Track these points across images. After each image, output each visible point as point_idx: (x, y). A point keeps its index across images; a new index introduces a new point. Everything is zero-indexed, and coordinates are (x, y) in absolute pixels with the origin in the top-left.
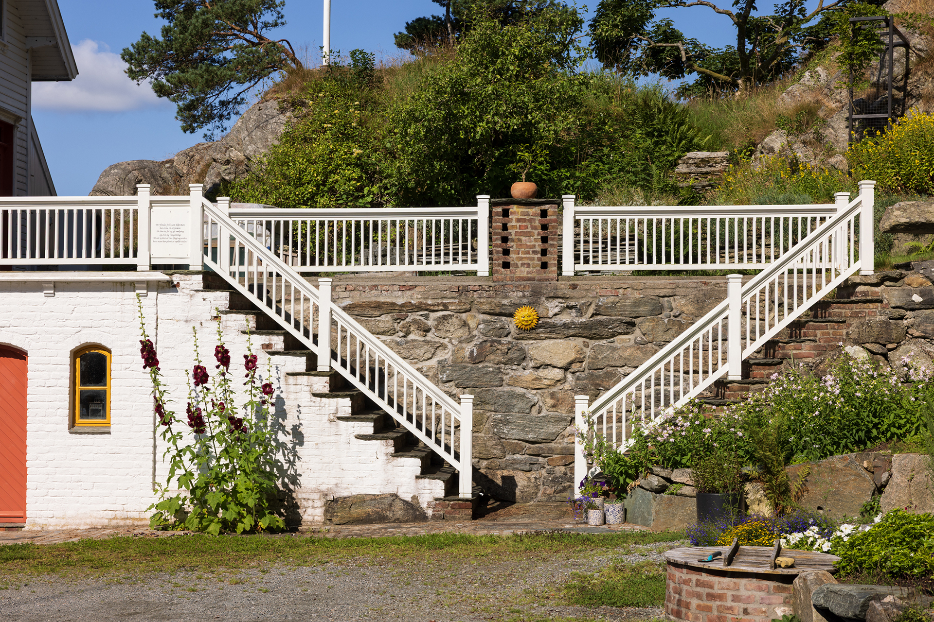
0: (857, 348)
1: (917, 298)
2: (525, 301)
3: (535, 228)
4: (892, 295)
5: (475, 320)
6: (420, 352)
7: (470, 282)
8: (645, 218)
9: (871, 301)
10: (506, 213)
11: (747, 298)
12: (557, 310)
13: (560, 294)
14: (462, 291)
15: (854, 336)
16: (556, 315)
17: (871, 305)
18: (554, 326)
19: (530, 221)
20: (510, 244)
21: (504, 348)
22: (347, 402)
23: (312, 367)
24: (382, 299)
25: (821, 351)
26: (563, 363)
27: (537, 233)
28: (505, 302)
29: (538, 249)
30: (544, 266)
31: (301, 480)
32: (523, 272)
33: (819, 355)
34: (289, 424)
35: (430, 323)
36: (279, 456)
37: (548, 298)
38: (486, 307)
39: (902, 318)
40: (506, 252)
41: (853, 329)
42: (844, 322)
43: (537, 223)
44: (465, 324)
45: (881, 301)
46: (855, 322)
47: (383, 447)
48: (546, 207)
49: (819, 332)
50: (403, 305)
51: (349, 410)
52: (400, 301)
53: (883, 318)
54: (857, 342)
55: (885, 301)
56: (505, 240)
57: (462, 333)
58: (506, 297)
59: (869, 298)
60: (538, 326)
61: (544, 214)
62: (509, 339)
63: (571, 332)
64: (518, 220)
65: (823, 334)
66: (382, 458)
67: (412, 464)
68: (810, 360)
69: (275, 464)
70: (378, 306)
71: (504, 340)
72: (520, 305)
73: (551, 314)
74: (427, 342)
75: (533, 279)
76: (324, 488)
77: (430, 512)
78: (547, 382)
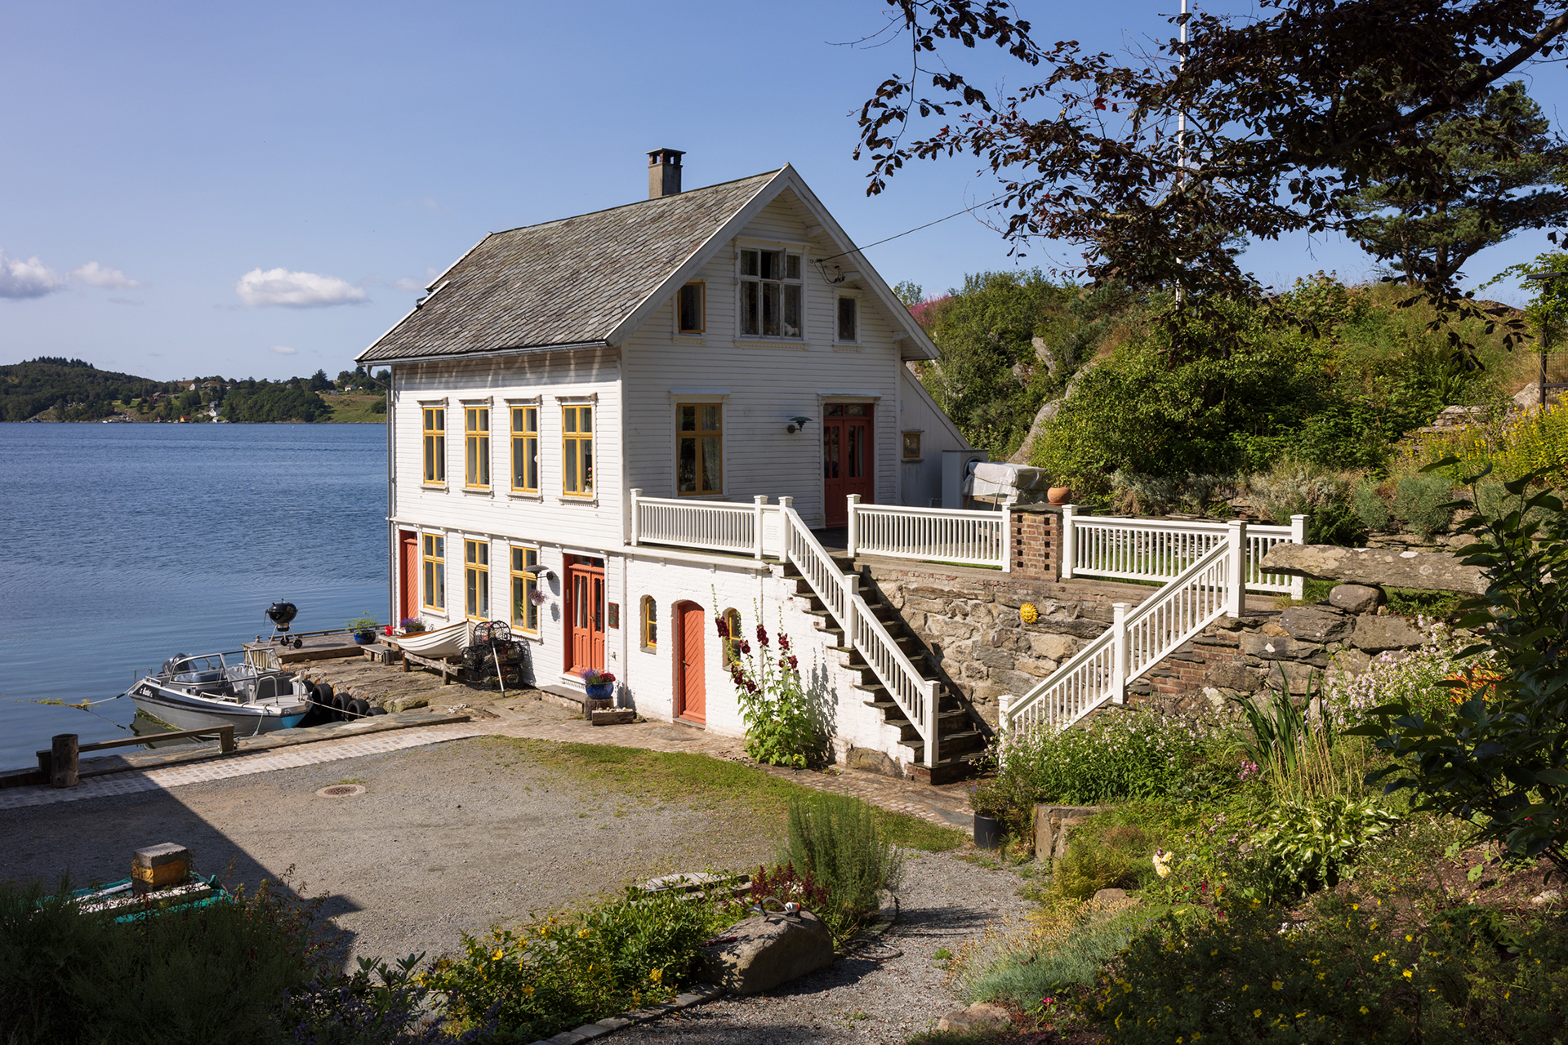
0: (1214, 690)
1: (1270, 648)
2: (1029, 598)
3: (1040, 534)
4: (1248, 641)
5: (998, 609)
6: (961, 632)
7: (993, 578)
8: (1150, 531)
9: (1229, 646)
10: (1020, 519)
11: (1131, 628)
12: (1053, 609)
13: (1053, 595)
14: (986, 585)
15: (1212, 678)
16: (1052, 613)
17: (1227, 650)
18: (1050, 623)
19: (1037, 527)
20: (1023, 546)
21: (1014, 637)
22: (859, 674)
23: (841, 643)
24: (935, 586)
25: (1184, 688)
26: (1055, 656)
27: (1042, 538)
28: (1015, 597)
29: (1043, 553)
30: (1047, 567)
31: (837, 730)
32: (1032, 571)
33: (1181, 692)
34: (829, 686)
35: (968, 609)
36: (825, 710)
37: (1045, 597)
38: (1002, 600)
39: (1257, 666)
40: (1020, 553)
41: (1211, 671)
42: (1204, 663)
43: (1042, 531)
44: (990, 612)
45: (1237, 647)
46: (1214, 664)
47: (878, 714)
48: (1048, 516)
49: (1182, 669)
50: (949, 592)
51: (860, 680)
52: (947, 589)
53: (1238, 664)
54: (1216, 685)
55: (1241, 647)
56: (1019, 542)
57: (988, 619)
58: (1016, 593)
59: (1227, 642)
60: (1037, 622)
61: (1047, 521)
62: (1019, 629)
63: (1063, 630)
64: (1029, 526)
65: (1185, 672)
66: (879, 722)
67: (895, 732)
68: (1173, 695)
69: (822, 714)
70: (933, 591)
71: (1015, 630)
72: (1023, 602)
73: (1048, 612)
74: (965, 624)
75: (1038, 579)
76: (848, 738)
77: (905, 772)
78: (1043, 671)
